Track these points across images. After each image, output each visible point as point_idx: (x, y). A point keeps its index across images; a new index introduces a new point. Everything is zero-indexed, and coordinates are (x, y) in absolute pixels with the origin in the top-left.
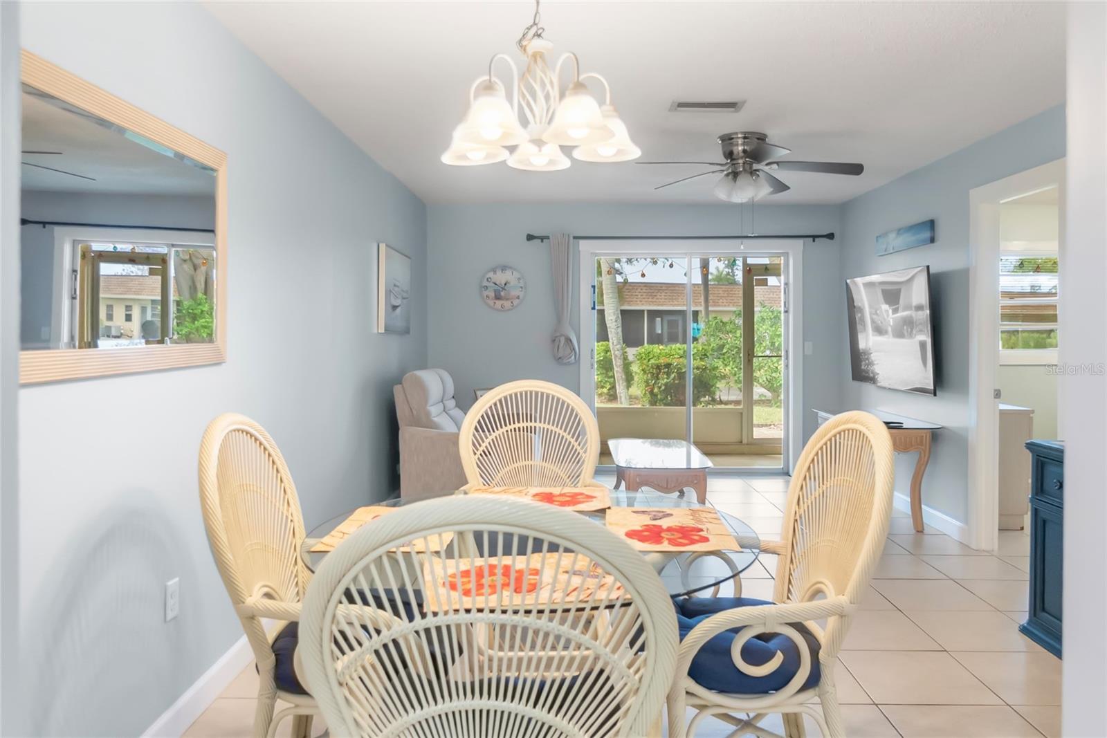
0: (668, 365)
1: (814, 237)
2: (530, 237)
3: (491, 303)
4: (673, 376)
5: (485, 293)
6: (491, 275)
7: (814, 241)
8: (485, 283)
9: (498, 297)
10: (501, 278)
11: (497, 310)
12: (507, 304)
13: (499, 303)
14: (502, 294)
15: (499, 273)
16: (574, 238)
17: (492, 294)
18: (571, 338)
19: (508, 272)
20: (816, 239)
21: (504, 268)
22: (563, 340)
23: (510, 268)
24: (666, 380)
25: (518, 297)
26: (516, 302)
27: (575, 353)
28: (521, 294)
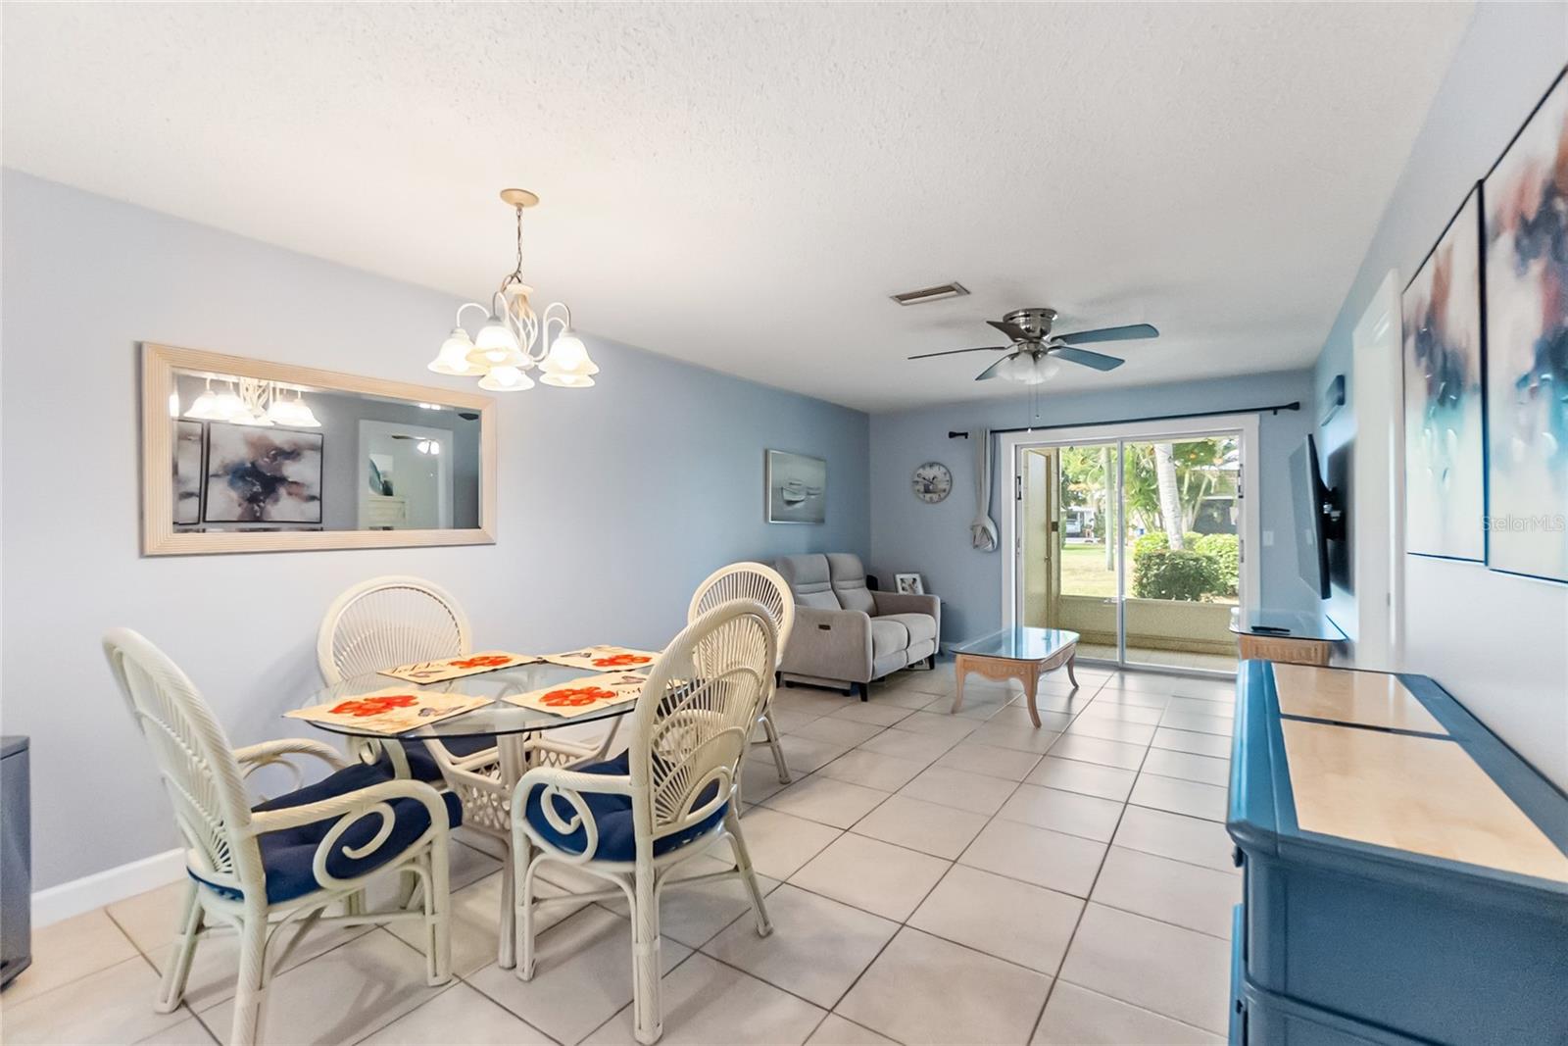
0: (1161, 556)
1: (1275, 409)
2: (952, 435)
3: (921, 496)
4: (1163, 567)
5: (918, 487)
6: (921, 471)
7: (1275, 413)
8: (917, 479)
9: (927, 491)
10: (929, 473)
11: (927, 502)
12: (935, 497)
13: (928, 496)
14: (931, 487)
15: (928, 469)
16: (992, 432)
17: (922, 489)
18: (988, 528)
19: (936, 468)
20: (1280, 411)
21: (931, 465)
22: (979, 529)
23: (938, 464)
24: (1156, 571)
25: (944, 491)
26: (943, 495)
27: (993, 543)
28: (947, 487)
